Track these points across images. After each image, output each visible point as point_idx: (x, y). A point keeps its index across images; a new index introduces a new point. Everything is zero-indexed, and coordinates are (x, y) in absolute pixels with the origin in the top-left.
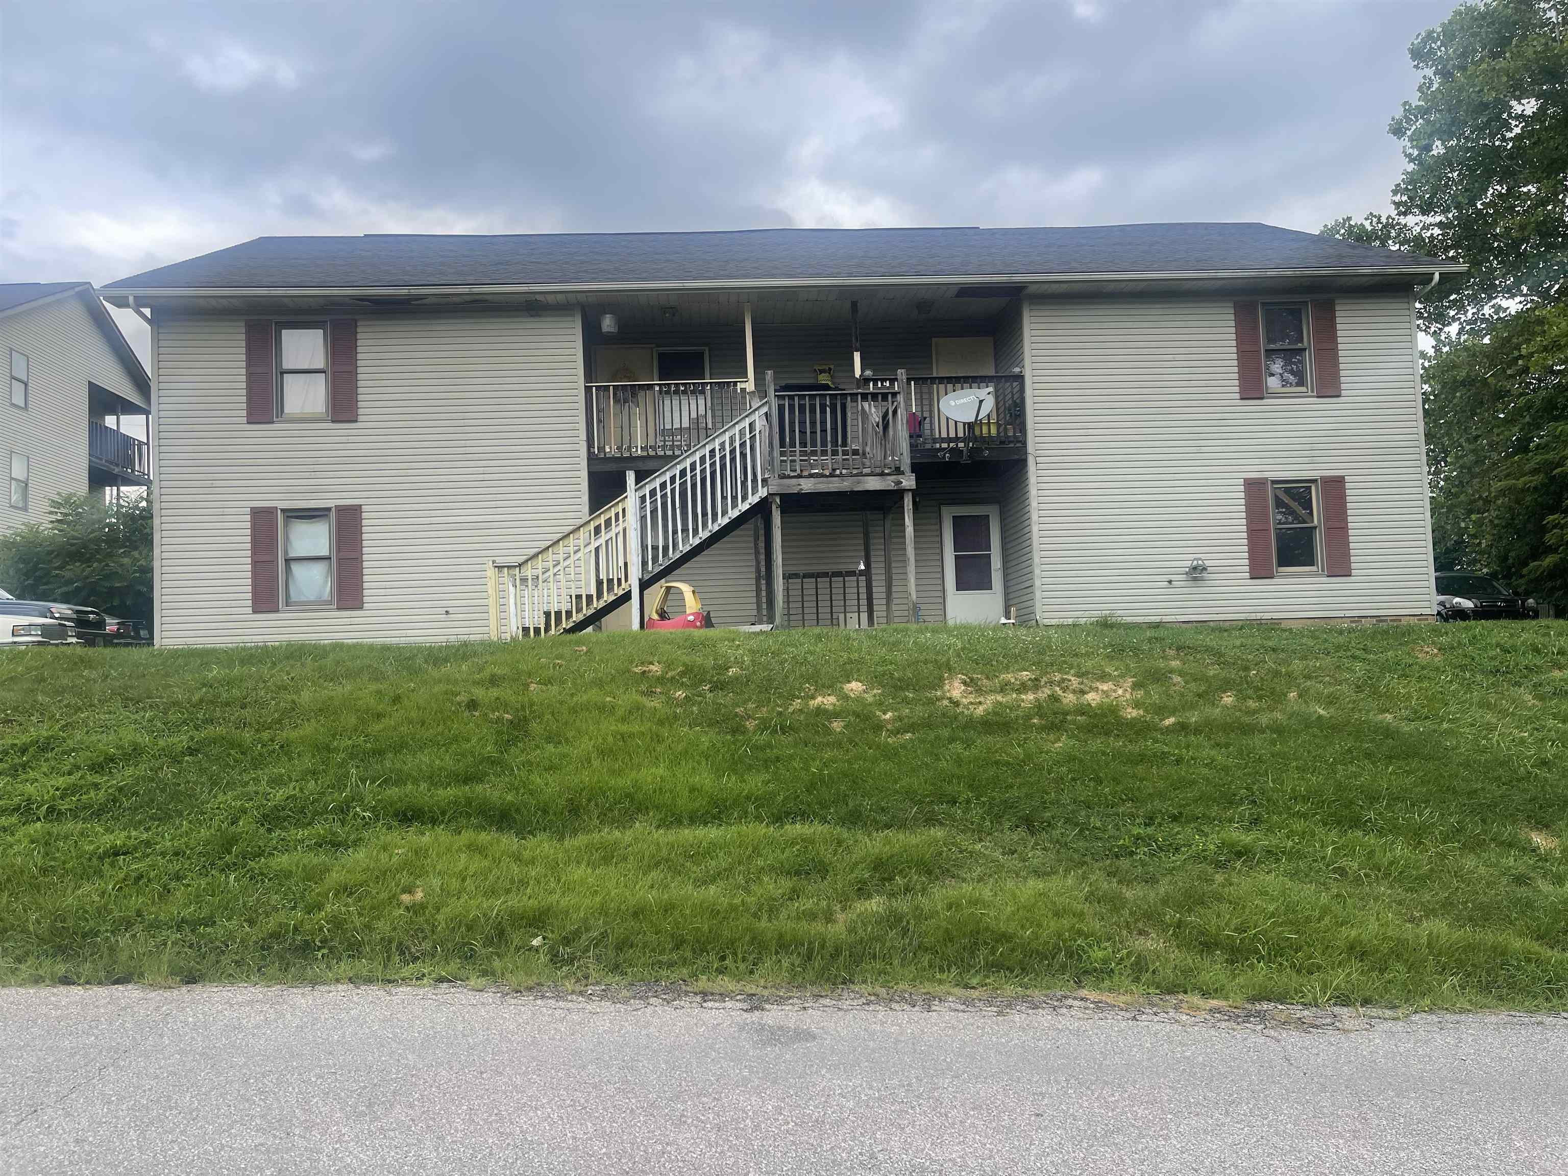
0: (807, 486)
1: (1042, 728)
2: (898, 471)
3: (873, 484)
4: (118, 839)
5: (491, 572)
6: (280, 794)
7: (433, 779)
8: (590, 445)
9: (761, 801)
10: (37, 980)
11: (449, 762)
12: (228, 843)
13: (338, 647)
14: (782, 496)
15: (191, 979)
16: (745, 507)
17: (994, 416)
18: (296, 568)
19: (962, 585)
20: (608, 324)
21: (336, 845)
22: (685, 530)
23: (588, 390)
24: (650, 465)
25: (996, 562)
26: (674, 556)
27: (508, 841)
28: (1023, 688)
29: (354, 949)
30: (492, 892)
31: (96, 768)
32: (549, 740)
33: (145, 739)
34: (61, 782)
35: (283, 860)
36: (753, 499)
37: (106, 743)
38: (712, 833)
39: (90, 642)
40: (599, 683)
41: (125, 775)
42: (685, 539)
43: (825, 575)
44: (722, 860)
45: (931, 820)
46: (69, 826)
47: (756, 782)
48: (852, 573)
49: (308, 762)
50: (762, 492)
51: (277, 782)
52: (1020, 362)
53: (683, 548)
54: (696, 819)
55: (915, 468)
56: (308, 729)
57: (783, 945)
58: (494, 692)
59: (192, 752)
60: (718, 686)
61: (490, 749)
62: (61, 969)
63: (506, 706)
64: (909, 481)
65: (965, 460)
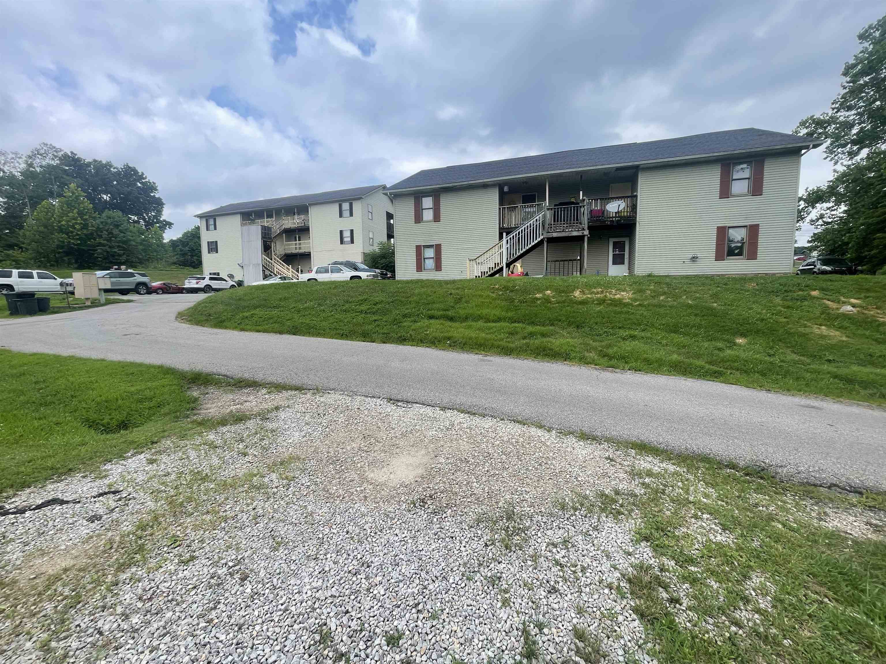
0: (555, 235)
1: (597, 304)
2: (584, 229)
3: (575, 234)
4: (376, 318)
5: (468, 261)
6: (407, 311)
7: (438, 310)
8: (500, 225)
9: (510, 318)
10: (359, 341)
11: (443, 307)
12: (395, 319)
13: (428, 280)
14: (547, 238)
15: (384, 343)
16: (536, 242)
17: (626, 209)
18: (426, 261)
19: (614, 263)
20: (506, 189)
21: (415, 321)
22: (519, 249)
23: (500, 209)
24: (510, 230)
25: (627, 256)
26: (515, 256)
27: (450, 323)
28: (598, 293)
29: (413, 340)
30: (442, 332)
31: (375, 305)
32: (466, 302)
33: (384, 299)
34: (368, 307)
35: (405, 324)
36: (539, 240)
37: (377, 299)
38: (494, 324)
39: (384, 278)
40: (482, 290)
41: (379, 306)
42: (519, 252)
43: (566, 261)
44: (495, 330)
45: (552, 325)
46: (369, 315)
47: (510, 314)
48: (575, 260)
49: (413, 305)
50: (542, 237)
51: (407, 309)
52: (636, 191)
53: (518, 254)
54: (494, 321)
55: (589, 228)
56: (415, 298)
57: (498, 347)
58: (457, 291)
59: (392, 302)
60: (512, 291)
61: (452, 304)
62: (363, 339)
63: (458, 295)
64: (586, 232)
65: (615, 224)
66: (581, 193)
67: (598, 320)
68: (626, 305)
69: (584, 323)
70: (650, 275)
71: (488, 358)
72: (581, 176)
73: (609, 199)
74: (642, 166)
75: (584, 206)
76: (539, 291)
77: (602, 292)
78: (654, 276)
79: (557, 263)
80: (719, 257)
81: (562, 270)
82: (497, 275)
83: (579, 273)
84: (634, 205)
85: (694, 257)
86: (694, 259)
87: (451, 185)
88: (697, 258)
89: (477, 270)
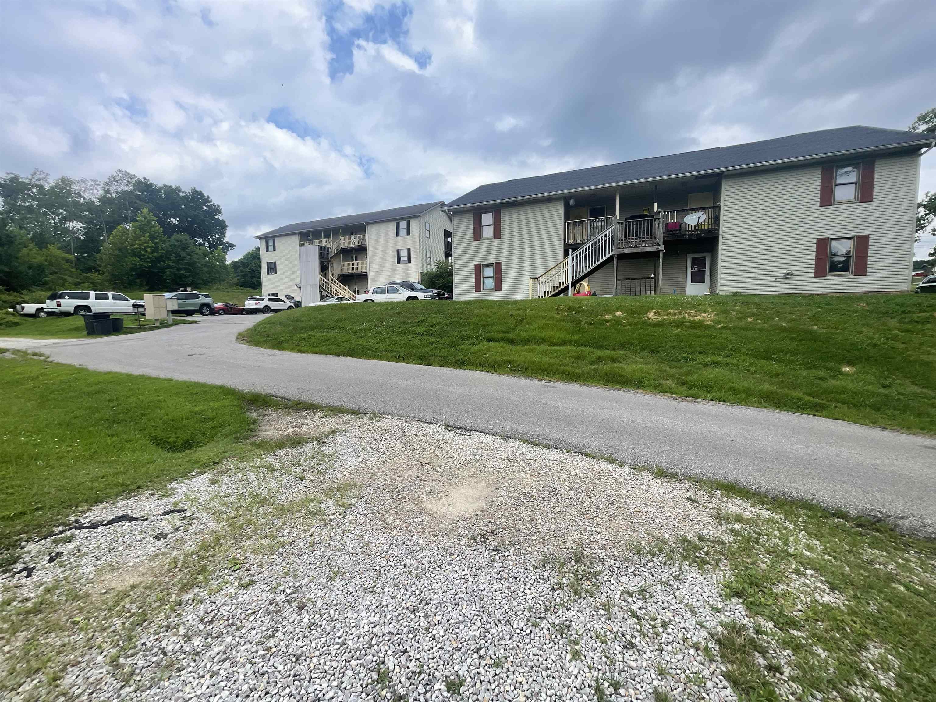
0: (626, 251)
1: (675, 326)
2: (658, 244)
3: (649, 249)
4: (433, 340)
5: (530, 280)
6: (466, 333)
7: (498, 332)
8: (565, 241)
9: (576, 342)
10: (415, 364)
11: (503, 329)
12: (453, 342)
13: (486, 300)
14: (618, 255)
15: (441, 366)
16: (605, 258)
17: (707, 221)
18: (486, 280)
19: (693, 282)
20: (572, 202)
21: (474, 344)
22: (586, 267)
23: (565, 224)
24: (577, 246)
25: (708, 273)
26: (582, 274)
27: (510, 346)
28: (675, 314)
29: (471, 364)
30: (502, 356)
31: (432, 326)
32: (528, 324)
33: (441, 321)
34: (425, 328)
35: (463, 347)
36: (608, 256)
37: (434, 321)
38: (558, 348)
39: (441, 299)
40: (545, 311)
41: (436, 328)
42: (586, 269)
43: (639, 279)
44: (559, 353)
46: (426, 337)
47: (576, 337)
48: (649, 278)
49: (471, 327)
50: (611, 254)
51: (465, 331)
52: (719, 201)
53: (585, 272)
54: (558, 345)
55: (665, 243)
56: (474, 320)
57: (563, 372)
58: (518, 312)
59: (450, 324)
60: (578, 312)
61: (513, 326)
62: (420, 362)
63: (520, 316)
64: (662, 248)
65: (694, 238)
66: (656, 204)
67: (675, 344)
68: (708, 327)
69: (659, 347)
70: (735, 295)
71: (552, 384)
72: (656, 187)
73: (687, 210)
74: (725, 173)
75: (659, 219)
76: (609, 313)
77: (680, 313)
78: (741, 295)
79: (628, 282)
80: (819, 273)
81: (633, 289)
82: (562, 295)
83: (652, 292)
84: (716, 217)
85: (788, 274)
86: (788, 276)
87: (512, 199)
88: (792, 274)
89: (540, 289)
